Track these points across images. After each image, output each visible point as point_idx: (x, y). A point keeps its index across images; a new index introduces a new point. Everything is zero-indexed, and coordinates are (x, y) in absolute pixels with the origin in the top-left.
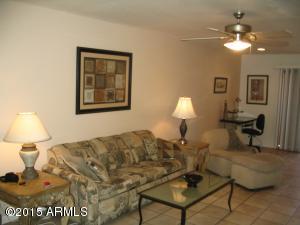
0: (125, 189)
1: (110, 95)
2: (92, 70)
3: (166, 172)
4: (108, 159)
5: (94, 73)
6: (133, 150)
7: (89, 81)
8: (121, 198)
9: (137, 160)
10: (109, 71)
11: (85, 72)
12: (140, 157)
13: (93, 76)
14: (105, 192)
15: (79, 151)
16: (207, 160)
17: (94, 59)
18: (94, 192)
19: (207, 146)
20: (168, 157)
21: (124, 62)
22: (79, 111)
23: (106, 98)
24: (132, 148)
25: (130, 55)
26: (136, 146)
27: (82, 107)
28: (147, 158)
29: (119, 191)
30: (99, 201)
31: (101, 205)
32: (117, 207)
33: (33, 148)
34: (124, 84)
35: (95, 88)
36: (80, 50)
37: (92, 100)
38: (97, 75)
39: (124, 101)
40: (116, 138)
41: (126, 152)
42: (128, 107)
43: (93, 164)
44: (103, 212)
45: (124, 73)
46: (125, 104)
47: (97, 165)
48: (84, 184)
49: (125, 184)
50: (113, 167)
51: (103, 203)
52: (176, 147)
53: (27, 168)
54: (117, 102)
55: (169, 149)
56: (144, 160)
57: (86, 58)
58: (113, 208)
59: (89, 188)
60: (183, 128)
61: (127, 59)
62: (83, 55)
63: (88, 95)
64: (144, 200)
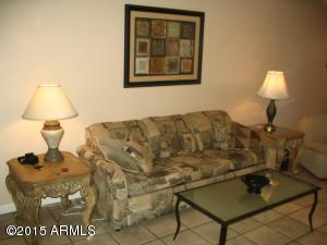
0: (168, 185)
1: (172, 65)
2: (146, 34)
3: (232, 167)
4: (159, 145)
5: (149, 37)
6: (197, 136)
7: (143, 47)
8: (161, 195)
9: (201, 148)
10: (170, 35)
11: (136, 36)
12: (205, 144)
13: (148, 41)
14: (137, 186)
15: (121, 132)
16: (299, 154)
17: (149, 20)
18: (121, 186)
19: (301, 136)
20: (242, 147)
21: (193, 24)
22: (128, 84)
23: (166, 68)
24: (196, 131)
25: (201, 15)
26: (201, 130)
27: (132, 79)
28: (216, 146)
29: (159, 187)
30: (129, 196)
31: (132, 202)
32: (154, 206)
33: (57, 126)
34: (192, 52)
35: (151, 56)
36: (129, 9)
37: (146, 71)
38: (153, 40)
39: (192, 73)
40: (177, 119)
41: (185, 136)
42: (198, 81)
43: (130, 150)
44: (134, 211)
45: (192, 38)
46: (194, 77)
47: (136, 151)
48: (109, 174)
49: (167, 178)
50: (166, 154)
51: (133, 199)
52: (254, 135)
53: (50, 149)
54: (181, 73)
55: (245, 137)
56: (211, 148)
57: (137, 19)
58: (149, 206)
59: (116, 180)
60: (271, 111)
61: (197, 20)
62: (134, 14)
63: (142, 64)
64: (182, 204)
